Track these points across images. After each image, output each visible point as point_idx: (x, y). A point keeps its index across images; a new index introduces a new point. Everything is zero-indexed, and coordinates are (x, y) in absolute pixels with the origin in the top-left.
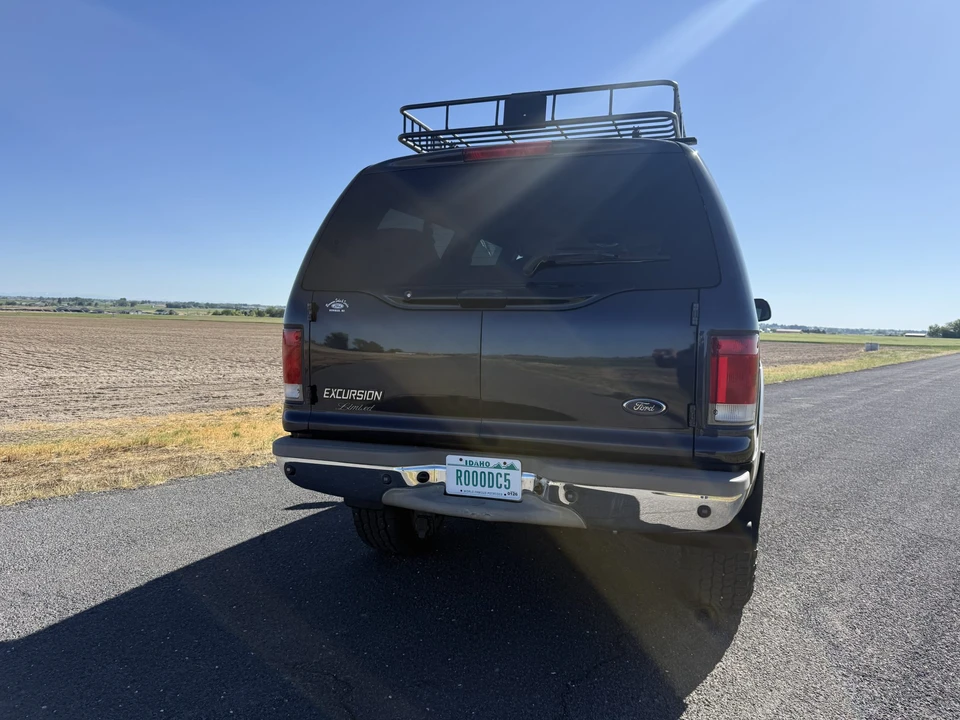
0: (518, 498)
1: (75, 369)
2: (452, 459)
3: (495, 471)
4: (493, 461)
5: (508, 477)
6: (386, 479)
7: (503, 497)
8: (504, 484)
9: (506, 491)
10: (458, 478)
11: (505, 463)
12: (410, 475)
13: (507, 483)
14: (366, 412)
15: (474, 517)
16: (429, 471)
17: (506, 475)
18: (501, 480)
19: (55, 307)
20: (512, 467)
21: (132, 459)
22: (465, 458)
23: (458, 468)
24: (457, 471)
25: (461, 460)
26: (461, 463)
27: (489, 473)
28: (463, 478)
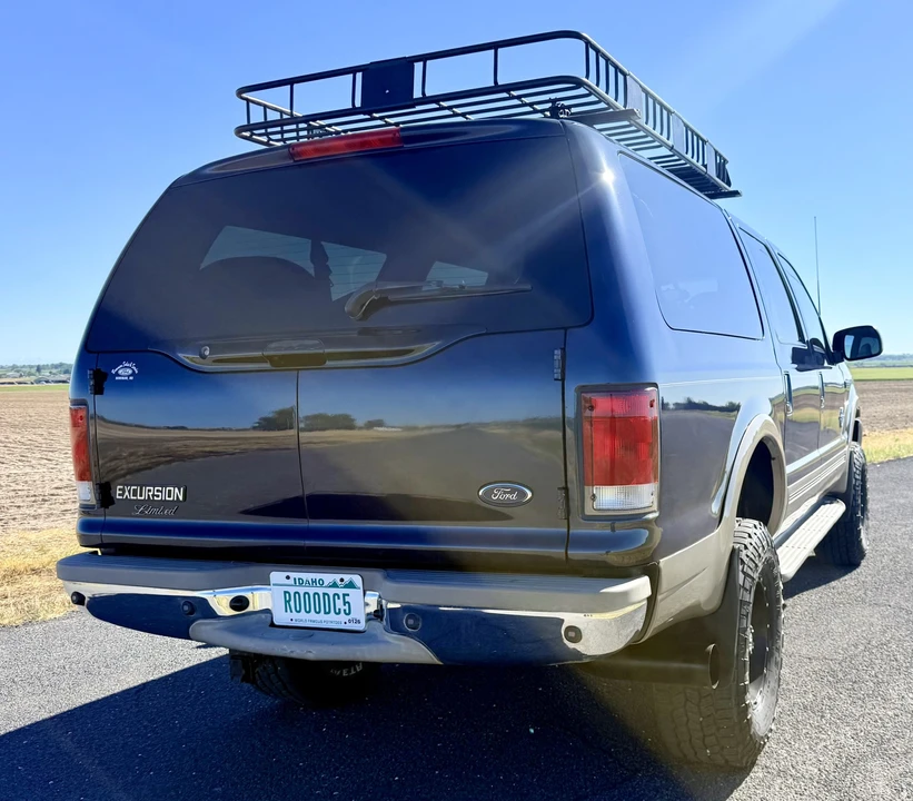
0: (362, 626)
1: (34, 462)
2: (277, 576)
3: (331, 591)
4: (329, 578)
5: (347, 599)
6: (186, 608)
7: (342, 627)
8: (343, 608)
9: (347, 618)
10: (287, 602)
11: (342, 580)
12: (221, 602)
13: (347, 607)
14: (168, 517)
15: (294, 655)
16: (248, 595)
17: (344, 595)
18: (339, 603)
19: (33, 378)
20: (351, 585)
21: (37, 584)
22: (292, 575)
23: (286, 589)
24: (285, 592)
25: (288, 578)
26: (287, 582)
27: (324, 594)
28: (292, 603)
